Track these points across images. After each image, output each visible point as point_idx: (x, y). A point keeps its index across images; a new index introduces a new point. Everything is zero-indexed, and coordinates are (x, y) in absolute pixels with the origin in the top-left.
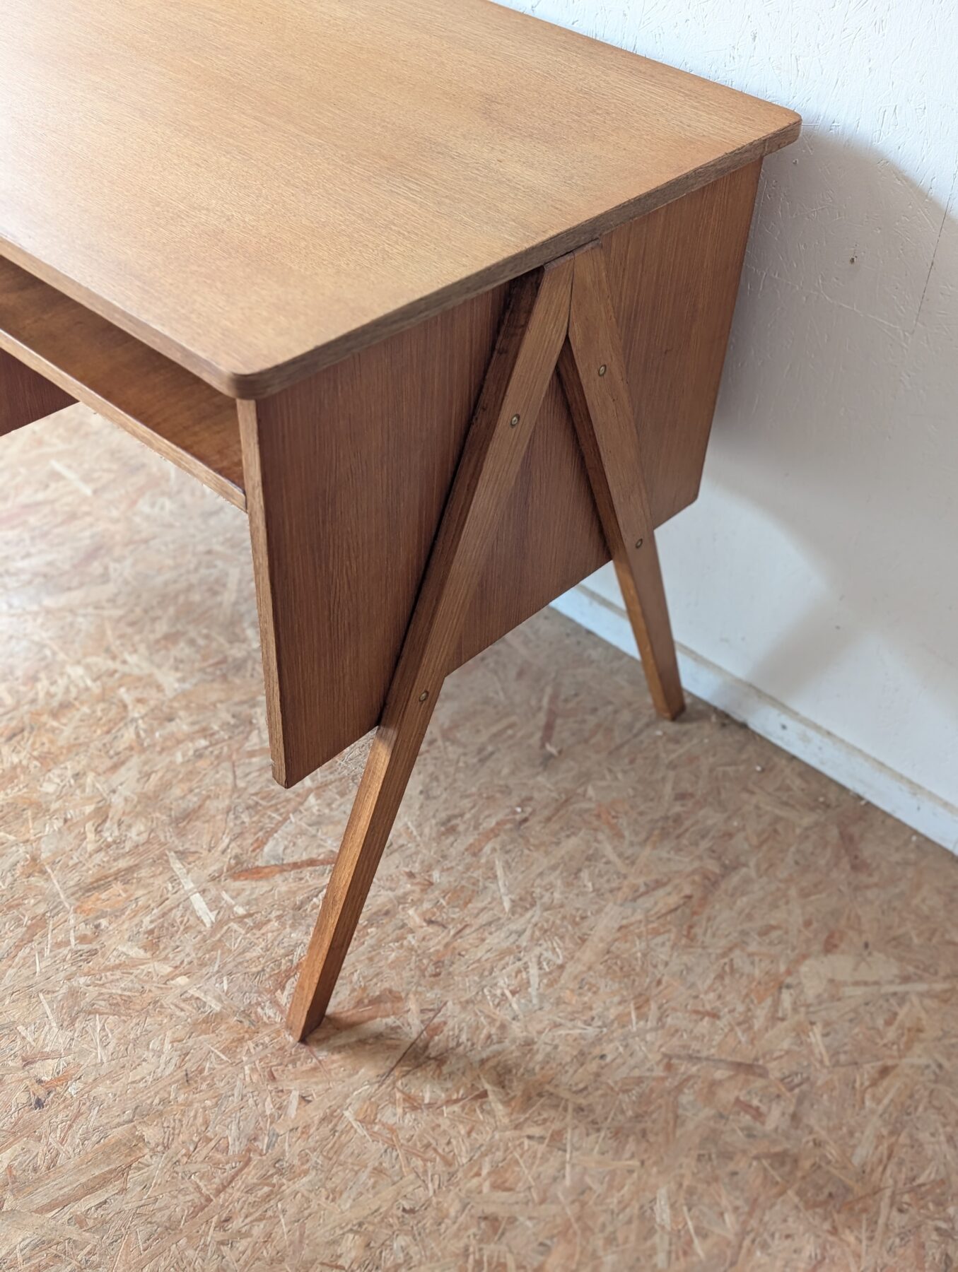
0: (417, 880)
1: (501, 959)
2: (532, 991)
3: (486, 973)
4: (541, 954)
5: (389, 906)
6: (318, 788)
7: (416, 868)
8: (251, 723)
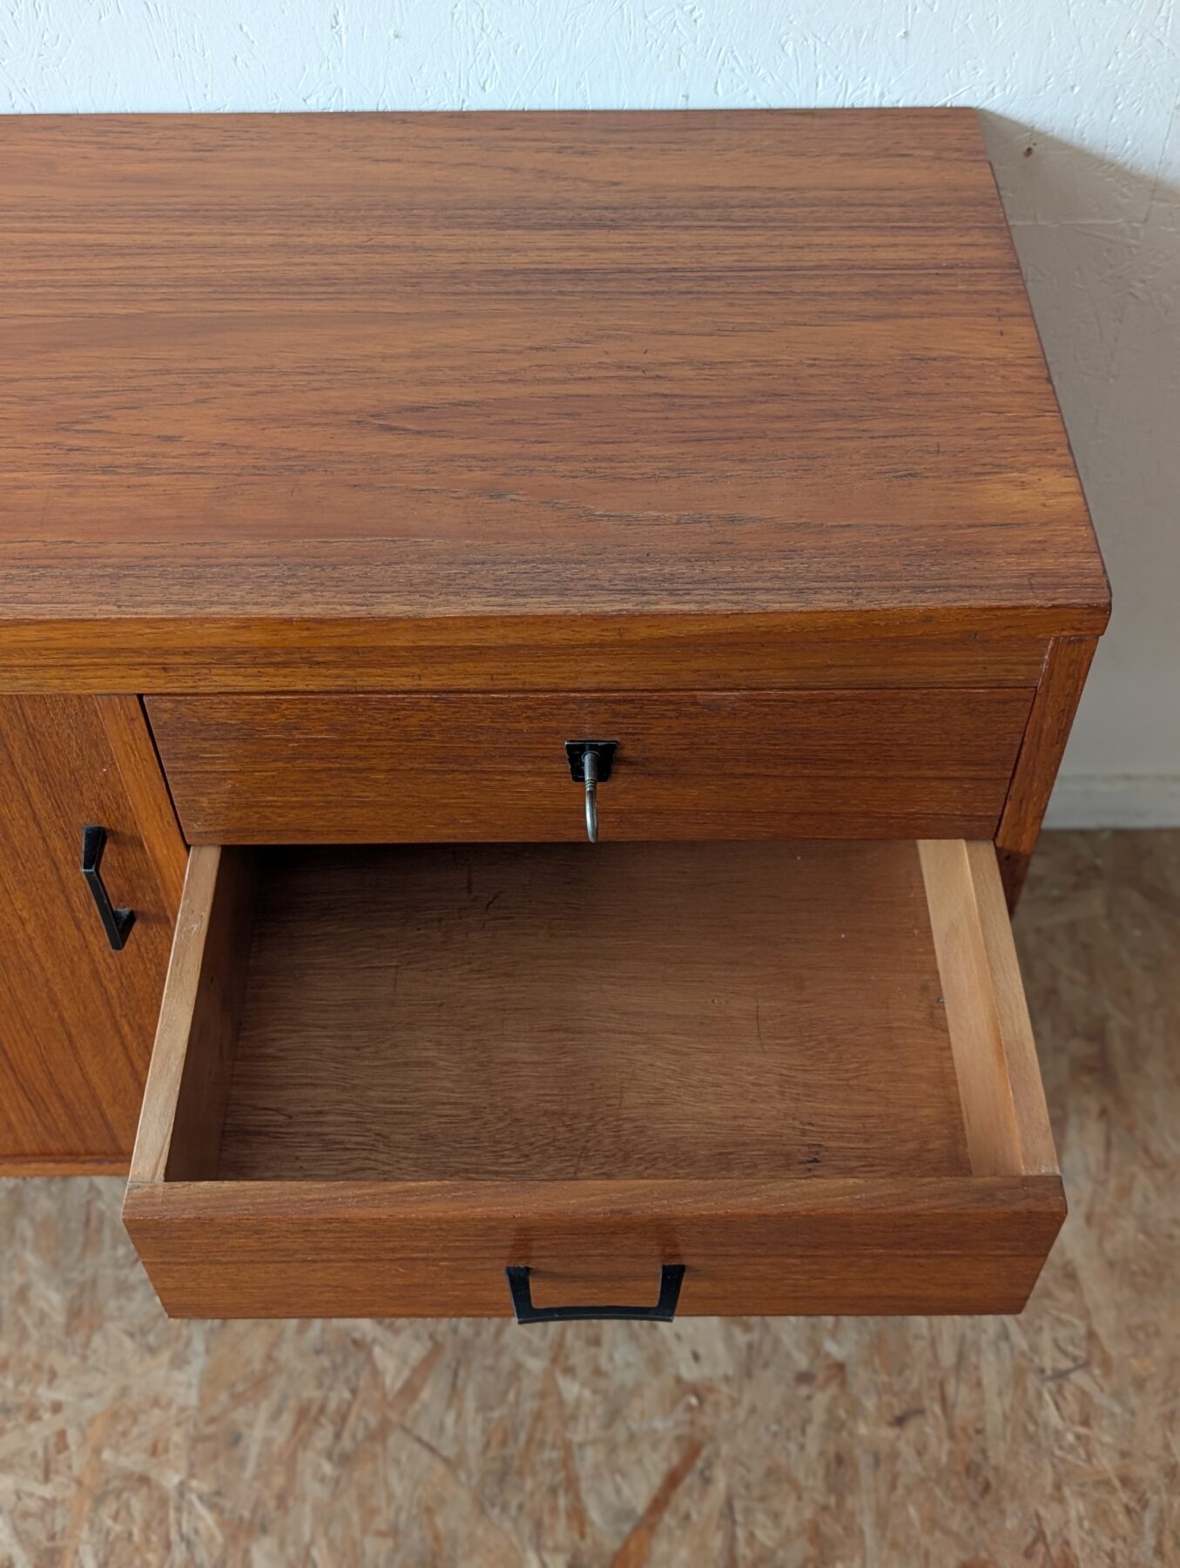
0: (821, 1377)
1: (1025, 1391)
2: (1101, 1399)
3: (1031, 1428)
4: (1056, 1342)
5: (831, 1449)
6: (554, 1360)
7: (802, 1361)
8: (355, 1342)
